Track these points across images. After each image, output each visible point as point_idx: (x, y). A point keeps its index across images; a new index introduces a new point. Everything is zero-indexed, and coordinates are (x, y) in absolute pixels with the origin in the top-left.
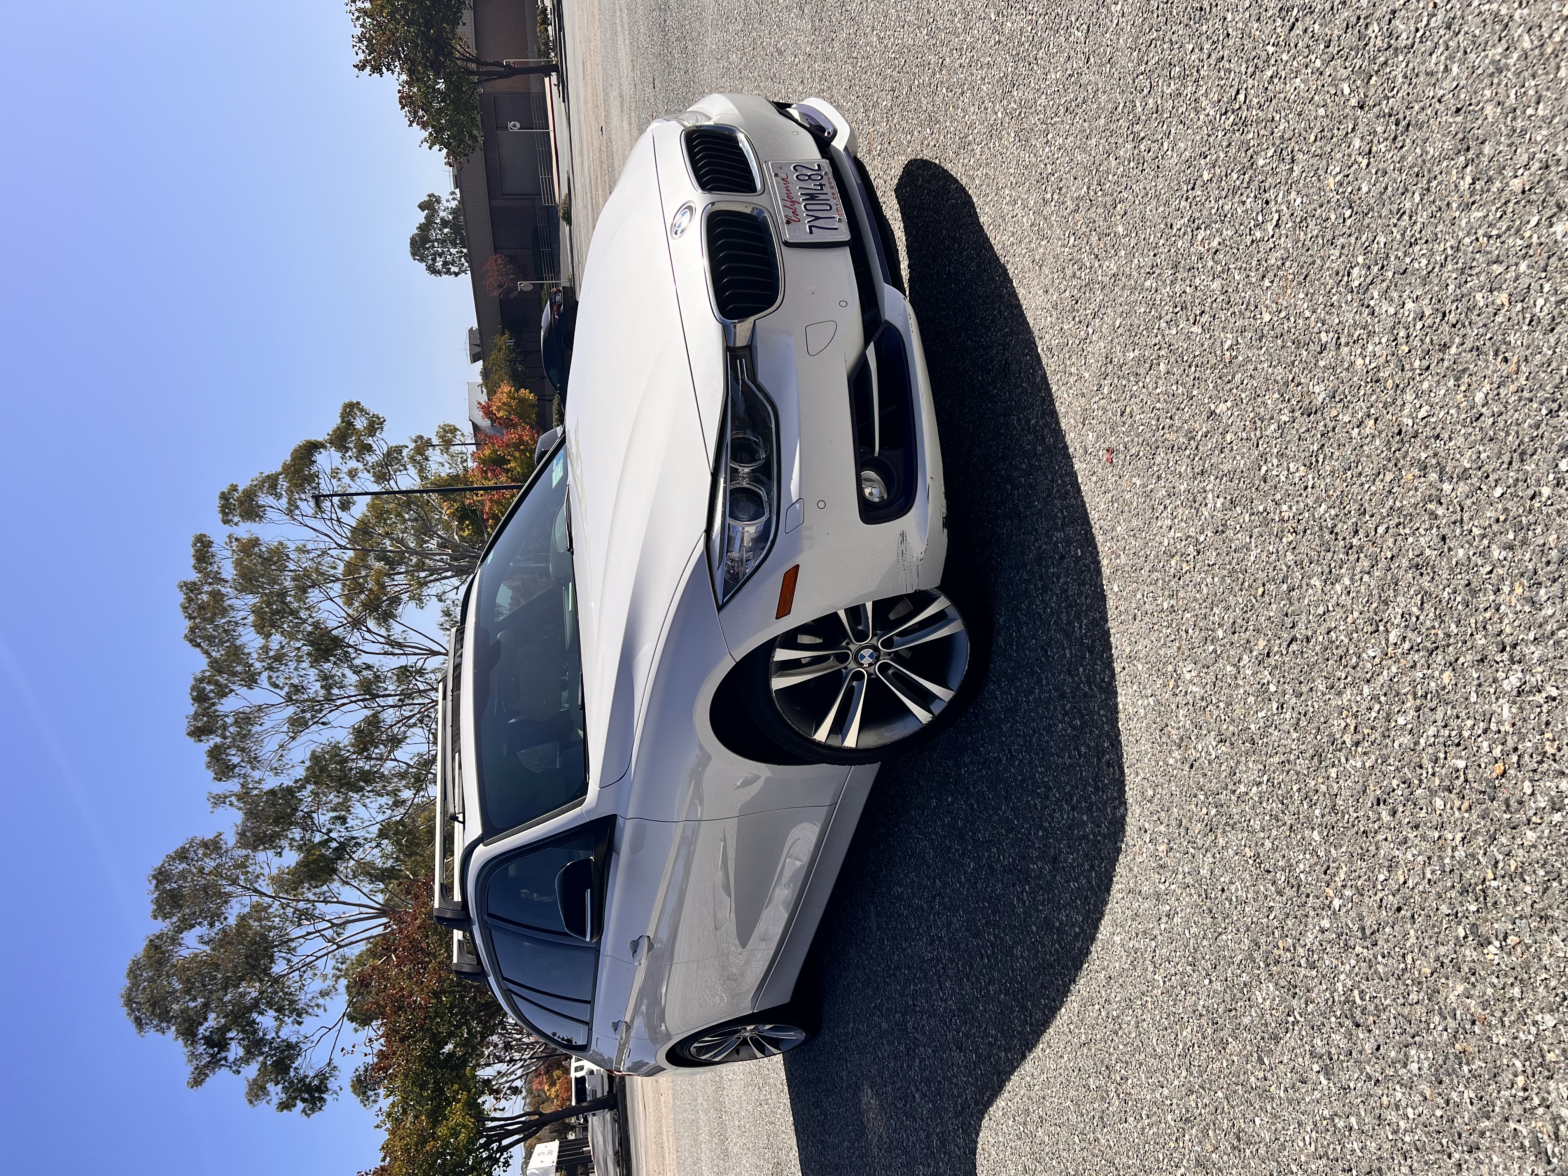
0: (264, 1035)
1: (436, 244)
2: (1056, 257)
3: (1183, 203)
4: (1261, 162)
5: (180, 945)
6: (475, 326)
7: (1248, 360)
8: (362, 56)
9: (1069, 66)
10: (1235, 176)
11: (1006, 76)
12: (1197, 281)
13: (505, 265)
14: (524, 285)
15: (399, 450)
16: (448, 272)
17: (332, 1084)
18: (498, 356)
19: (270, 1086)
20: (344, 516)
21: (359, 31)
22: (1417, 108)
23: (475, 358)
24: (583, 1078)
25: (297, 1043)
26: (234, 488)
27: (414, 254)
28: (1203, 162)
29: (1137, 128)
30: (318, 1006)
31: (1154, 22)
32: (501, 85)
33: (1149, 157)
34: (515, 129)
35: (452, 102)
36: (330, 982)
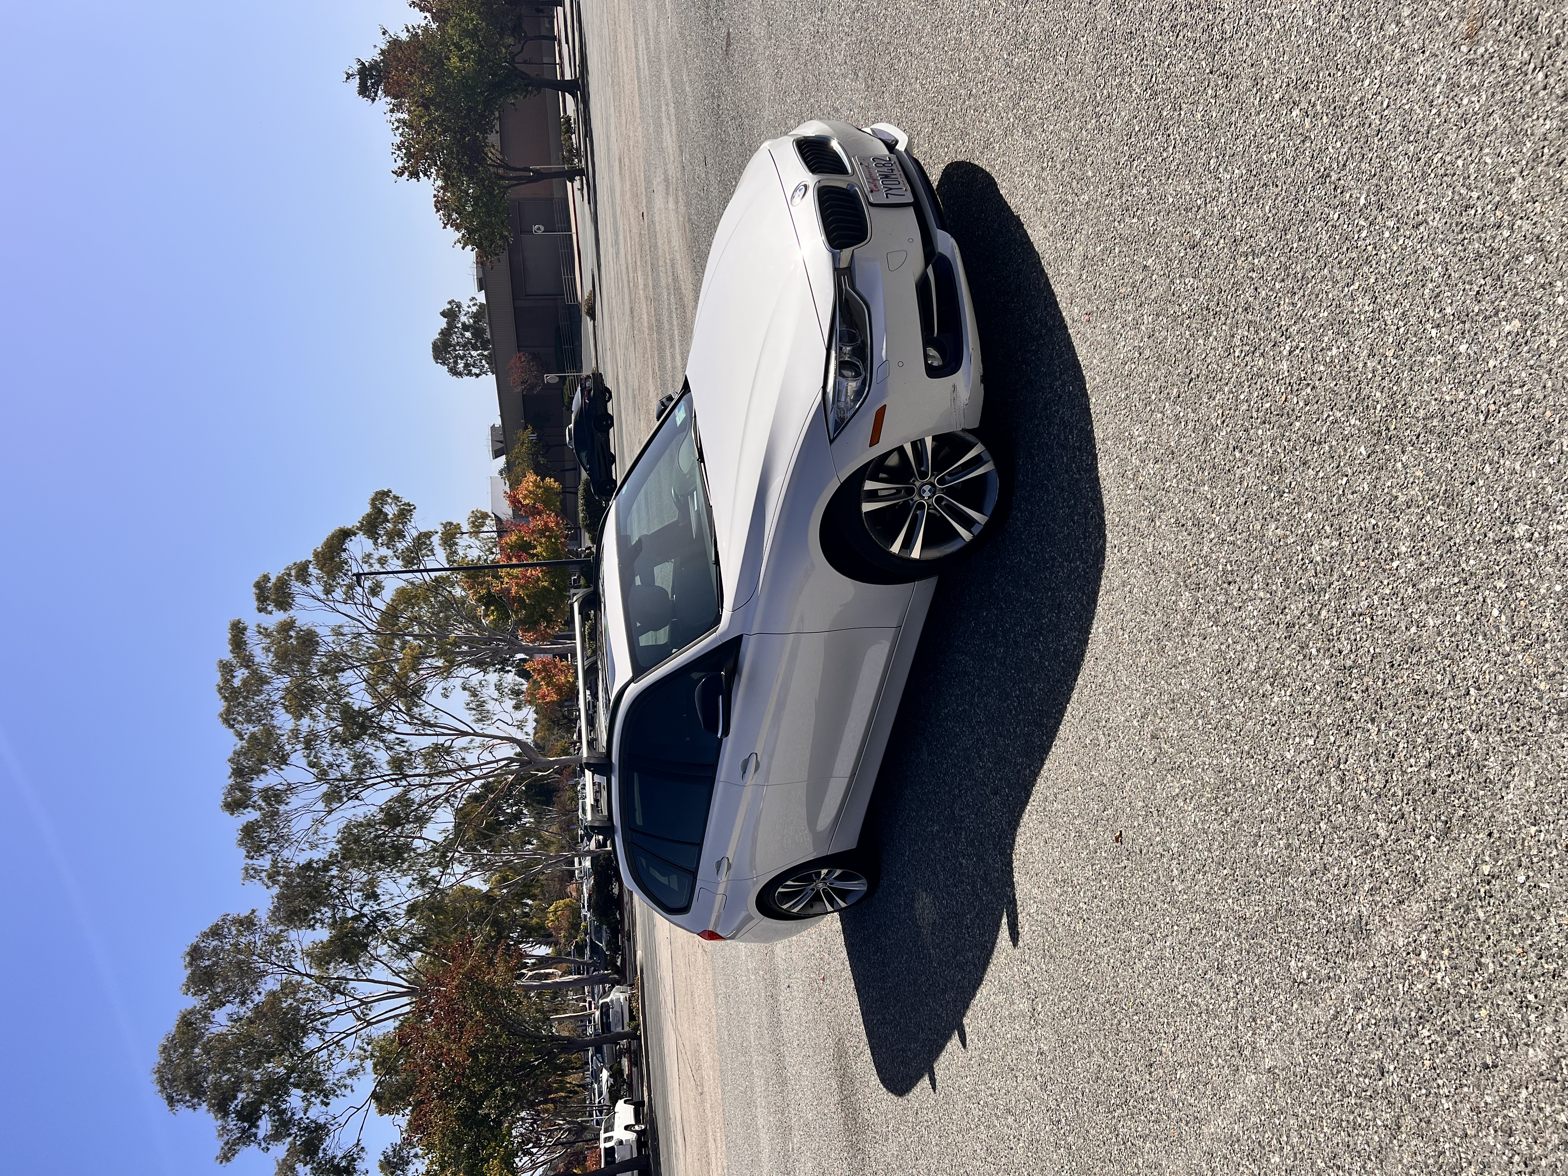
0: (293, 1114)
1: (458, 348)
2: (1051, 203)
3: (1125, 148)
4: (1165, 114)
5: (212, 1023)
6: (498, 422)
7: (1162, 228)
8: (400, 163)
9: (1056, 79)
10: (1152, 125)
11: (1015, 93)
12: (1134, 192)
13: (528, 362)
14: (551, 378)
15: (428, 535)
16: (470, 374)
17: (360, 1166)
18: (520, 449)
19: (299, 1166)
20: (375, 601)
21: (398, 140)
22: (1235, 68)
23: (497, 454)
24: (612, 1148)
25: (325, 1124)
26: (266, 578)
27: (436, 358)
28: (1135, 121)
29: (1097, 109)
30: (345, 1086)
31: (1105, 44)
32: (526, 191)
33: (1105, 125)
34: (540, 232)
35: (485, 205)
36: (357, 1062)
